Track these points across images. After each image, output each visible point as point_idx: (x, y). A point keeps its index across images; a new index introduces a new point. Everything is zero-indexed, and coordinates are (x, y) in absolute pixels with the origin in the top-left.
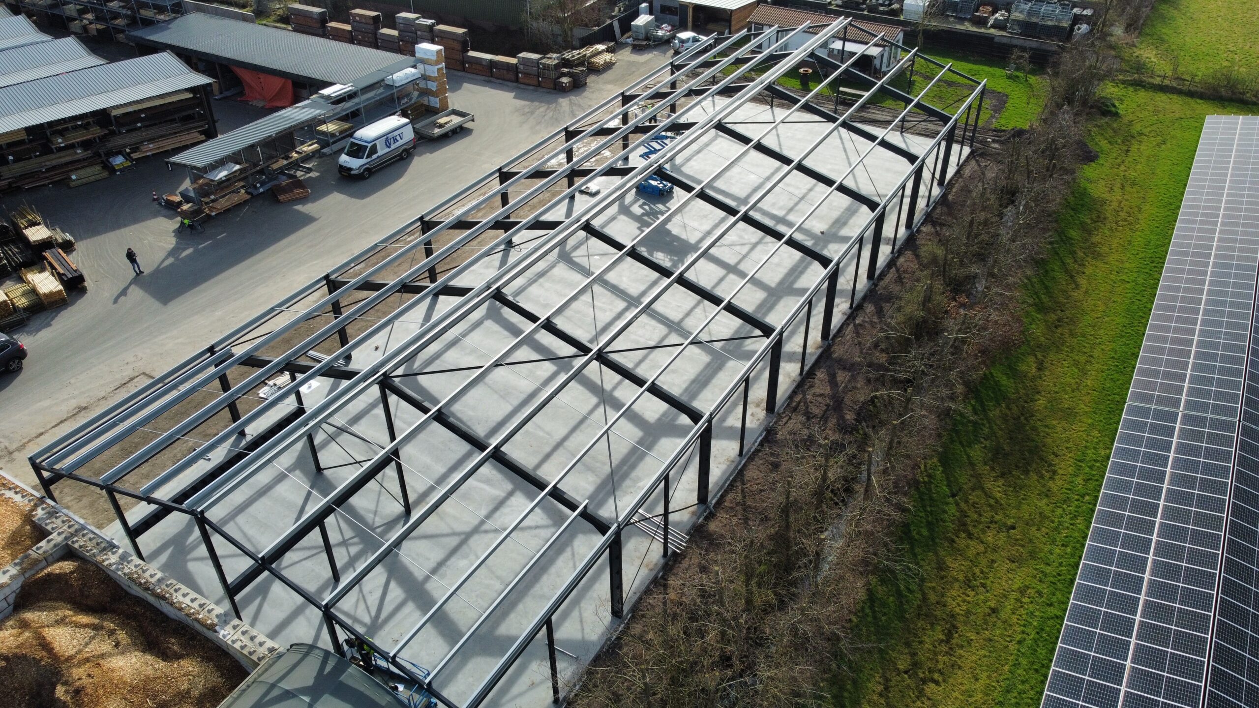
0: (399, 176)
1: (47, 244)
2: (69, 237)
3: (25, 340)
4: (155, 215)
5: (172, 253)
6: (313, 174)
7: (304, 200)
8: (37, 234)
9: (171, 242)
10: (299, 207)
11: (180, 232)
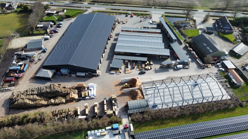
0: (178, 70)
1: (151, 64)
2: (153, 64)
3: (146, 71)
4: (159, 64)
5: (158, 69)
6: (172, 67)
7: (170, 69)
8: (151, 63)
9: (159, 68)
10: (169, 69)
11: (160, 67)
